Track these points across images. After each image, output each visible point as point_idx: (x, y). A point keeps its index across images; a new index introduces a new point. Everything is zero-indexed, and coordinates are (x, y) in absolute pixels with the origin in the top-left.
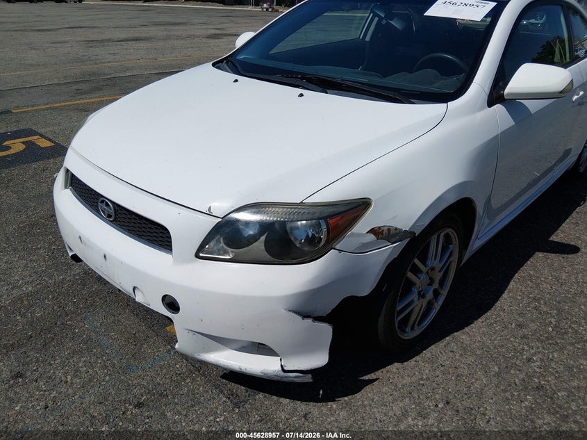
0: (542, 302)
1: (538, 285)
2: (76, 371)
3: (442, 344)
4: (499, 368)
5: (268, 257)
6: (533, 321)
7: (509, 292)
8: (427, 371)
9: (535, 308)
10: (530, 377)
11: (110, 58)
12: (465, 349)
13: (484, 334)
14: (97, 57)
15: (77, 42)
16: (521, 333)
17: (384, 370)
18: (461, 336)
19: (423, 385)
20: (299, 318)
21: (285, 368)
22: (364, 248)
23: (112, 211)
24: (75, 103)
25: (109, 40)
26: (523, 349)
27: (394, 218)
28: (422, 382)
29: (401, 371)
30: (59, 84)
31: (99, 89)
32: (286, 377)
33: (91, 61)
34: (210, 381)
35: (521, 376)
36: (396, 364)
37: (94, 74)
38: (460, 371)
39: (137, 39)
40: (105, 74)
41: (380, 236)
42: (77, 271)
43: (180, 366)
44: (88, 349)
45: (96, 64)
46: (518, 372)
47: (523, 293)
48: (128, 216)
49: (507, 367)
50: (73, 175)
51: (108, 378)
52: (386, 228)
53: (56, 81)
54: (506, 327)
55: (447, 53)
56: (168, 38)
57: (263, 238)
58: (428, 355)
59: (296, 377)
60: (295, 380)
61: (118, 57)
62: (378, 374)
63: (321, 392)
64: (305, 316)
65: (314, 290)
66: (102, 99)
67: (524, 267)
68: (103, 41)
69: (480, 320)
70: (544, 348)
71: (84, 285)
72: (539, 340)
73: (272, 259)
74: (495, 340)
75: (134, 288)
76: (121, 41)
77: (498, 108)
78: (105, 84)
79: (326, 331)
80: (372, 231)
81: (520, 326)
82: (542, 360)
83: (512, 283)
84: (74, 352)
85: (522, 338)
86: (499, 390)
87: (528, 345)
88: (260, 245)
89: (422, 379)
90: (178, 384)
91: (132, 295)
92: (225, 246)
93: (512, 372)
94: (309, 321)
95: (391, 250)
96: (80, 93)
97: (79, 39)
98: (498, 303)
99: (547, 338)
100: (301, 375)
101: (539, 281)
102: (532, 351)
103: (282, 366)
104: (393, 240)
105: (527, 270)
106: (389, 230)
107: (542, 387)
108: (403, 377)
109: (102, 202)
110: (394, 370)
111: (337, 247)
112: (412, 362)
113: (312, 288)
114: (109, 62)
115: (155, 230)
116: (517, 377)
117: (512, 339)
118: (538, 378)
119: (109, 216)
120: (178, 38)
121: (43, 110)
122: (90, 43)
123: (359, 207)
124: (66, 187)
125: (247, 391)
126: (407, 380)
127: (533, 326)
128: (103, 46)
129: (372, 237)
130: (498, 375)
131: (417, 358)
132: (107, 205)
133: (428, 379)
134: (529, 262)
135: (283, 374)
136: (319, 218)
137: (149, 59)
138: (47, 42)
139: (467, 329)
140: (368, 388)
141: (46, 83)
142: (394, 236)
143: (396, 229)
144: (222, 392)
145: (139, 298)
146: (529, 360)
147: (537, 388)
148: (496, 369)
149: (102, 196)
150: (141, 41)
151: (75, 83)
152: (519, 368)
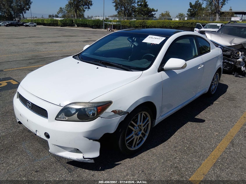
0: (185, 139)
1: (185, 134)
2: (17, 161)
3: (145, 153)
4: (164, 161)
5: (78, 120)
6: (180, 145)
7: (174, 136)
8: (138, 161)
9: (182, 141)
10: (174, 164)
11: (44, 50)
12: (153, 155)
13: (162, 150)
14: (39, 49)
15: (32, 43)
16: (175, 149)
17: (124, 161)
18: (153, 150)
19: (136, 166)
20: (88, 140)
21: (84, 157)
22: (110, 117)
23: (31, 106)
24: (28, 67)
25: (45, 43)
26: (174, 155)
27: (120, 107)
28: (136, 165)
29: (129, 161)
30: (23, 60)
31: (38, 62)
32: (85, 160)
33: (37, 51)
34: (62, 164)
35: (171, 163)
36: (128, 159)
37: (37, 56)
38: (150, 161)
39: (56, 42)
40: (41, 56)
41: (116, 113)
42: (21, 128)
43: (53, 160)
44: (22, 154)
45: (38, 52)
46: (170, 162)
47: (179, 136)
48: (36, 107)
49: (167, 160)
50: (20, 94)
51: (27, 163)
52: (118, 110)
53: (22, 59)
54: (170, 147)
55: (152, 54)
56: (68, 42)
57: (77, 113)
58: (140, 156)
59: (88, 160)
60: (88, 161)
61: (47, 49)
62: (121, 162)
63: (100, 168)
64: (90, 139)
65: (92, 130)
66: (39, 66)
67: (182, 127)
68: (42, 43)
69: (161, 145)
70: (182, 154)
71: (23, 133)
72: (181, 152)
73: (79, 120)
74: (165, 151)
75: (36, 131)
76: (49, 43)
77: (162, 72)
78: (40, 60)
79: (98, 144)
80: (113, 111)
81: (175, 147)
82: (180, 158)
83: (176, 133)
84: (17, 155)
85: (175, 151)
86: (162, 168)
87: (176, 153)
88: (76, 115)
89: (136, 164)
90: (51, 165)
91: (36, 133)
92: (65, 116)
93: (168, 162)
94: (92, 141)
95: (120, 117)
96: (31, 63)
97: (33, 42)
98: (169, 140)
99: (184, 151)
100: (90, 160)
101: (186, 132)
102: (177, 155)
103: (83, 157)
104: (121, 115)
105: (183, 128)
106: (119, 111)
107: (177, 167)
108: (129, 163)
109: (28, 102)
110: (127, 161)
111: (101, 116)
112: (134, 158)
113: (92, 129)
114: (43, 52)
115: (43, 111)
116: (169, 163)
117: (171, 151)
118: (177, 164)
119: (30, 107)
120: (72, 42)
121: (16, 70)
122: (37, 44)
123: (108, 104)
124: (17, 98)
125: (74, 168)
126: (131, 164)
127: (180, 147)
128: (42, 45)
129: (113, 113)
130: (163, 163)
131: (136, 157)
132: (29, 103)
133: (138, 164)
134: (184, 126)
135: (84, 159)
136: (94, 107)
137: (59, 50)
138: (20, 43)
139: (156, 148)
140: (116, 167)
141: (18, 59)
142: (121, 113)
143: (121, 111)
144: (66, 168)
145: (38, 134)
146: (175, 158)
147: (176, 167)
148: (163, 161)
149: (28, 101)
150: (57, 43)
151: (29, 60)
152: (171, 161)
